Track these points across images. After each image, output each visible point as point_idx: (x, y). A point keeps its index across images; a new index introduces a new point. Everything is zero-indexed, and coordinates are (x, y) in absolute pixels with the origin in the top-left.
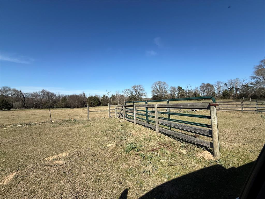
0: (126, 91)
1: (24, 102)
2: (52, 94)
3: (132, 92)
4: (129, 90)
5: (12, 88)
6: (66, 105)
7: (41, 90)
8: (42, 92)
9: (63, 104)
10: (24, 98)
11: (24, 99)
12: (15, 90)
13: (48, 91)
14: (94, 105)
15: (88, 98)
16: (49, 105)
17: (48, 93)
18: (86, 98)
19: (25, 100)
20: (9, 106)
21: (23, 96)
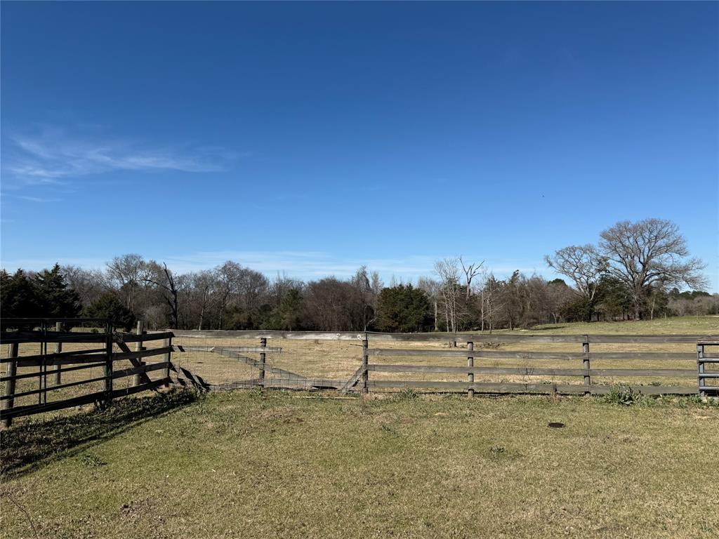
0: (566, 256)
1: (174, 307)
2: (257, 278)
3: (602, 263)
4: (588, 250)
5: (147, 261)
6: (298, 320)
7: (222, 265)
8: (225, 270)
9: (287, 317)
10: (174, 292)
11: (173, 296)
12: (154, 267)
13: (243, 266)
14: (405, 327)
15: (379, 292)
16: (242, 318)
17: (245, 273)
18: (374, 295)
19: (175, 301)
20: (124, 319)
21: (172, 286)
